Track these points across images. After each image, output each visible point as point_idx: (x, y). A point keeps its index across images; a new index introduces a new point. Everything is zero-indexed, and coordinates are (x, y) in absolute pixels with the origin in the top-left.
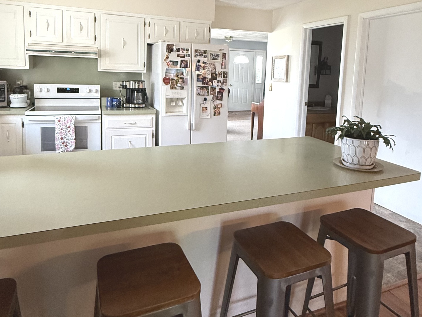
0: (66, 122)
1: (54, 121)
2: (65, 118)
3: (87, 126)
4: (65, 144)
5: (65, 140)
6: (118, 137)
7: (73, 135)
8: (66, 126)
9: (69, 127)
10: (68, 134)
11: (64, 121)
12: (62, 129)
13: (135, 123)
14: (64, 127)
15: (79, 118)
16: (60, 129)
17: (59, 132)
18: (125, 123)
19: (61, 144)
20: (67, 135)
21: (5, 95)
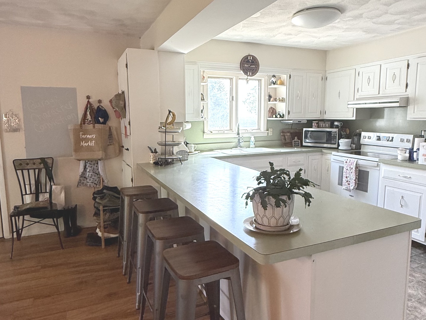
0: (350, 163)
1: (343, 162)
2: (350, 161)
3: (369, 172)
4: (348, 183)
5: (349, 179)
6: (392, 189)
7: (354, 176)
8: (350, 168)
9: (352, 169)
10: (351, 174)
13: (409, 177)
15: (361, 162)
16: (346, 169)
17: (346, 171)
18: (399, 175)
19: (346, 181)
21: (336, 139)
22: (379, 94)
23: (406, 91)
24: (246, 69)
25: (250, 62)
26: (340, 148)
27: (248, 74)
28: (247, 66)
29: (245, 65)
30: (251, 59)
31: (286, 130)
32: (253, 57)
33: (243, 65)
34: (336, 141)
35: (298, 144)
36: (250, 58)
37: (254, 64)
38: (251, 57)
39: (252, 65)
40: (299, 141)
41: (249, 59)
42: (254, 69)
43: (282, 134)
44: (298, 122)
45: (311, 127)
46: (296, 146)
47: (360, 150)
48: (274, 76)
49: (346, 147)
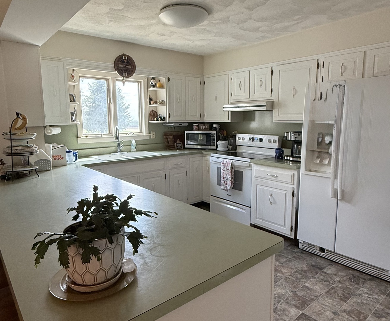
0: (226, 164)
1: (220, 163)
2: (226, 162)
3: (243, 172)
4: (225, 183)
5: (226, 179)
6: (262, 187)
7: (230, 177)
8: (226, 168)
9: (228, 169)
10: (228, 174)
11: (225, 164)
12: (224, 170)
13: (276, 176)
14: (225, 169)
15: (236, 163)
16: (223, 170)
17: (223, 172)
18: (268, 175)
19: (223, 182)
20: (227, 176)
21: (215, 141)
22: (249, 98)
23: (271, 96)
24: (121, 69)
25: (126, 62)
26: (218, 149)
27: (124, 75)
28: (122, 66)
29: (120, 65)
30: (126, 59)
31: (168, 133)
32: (128, 56)
33: (118, 65)
34: (215, 143)
35: (180, 146)
36: (125, 58)
37: (130, 65)
38: (126, 57)
39: (128, 66)
40: (181, 144)
41: (124, 58)
42: (130, 70)
43: (164, 137)
44: (179, 125)
45: (192, 130)
46: (179, 148)
47: (236, 150)
48: (153, 79)
49: (224, 148)
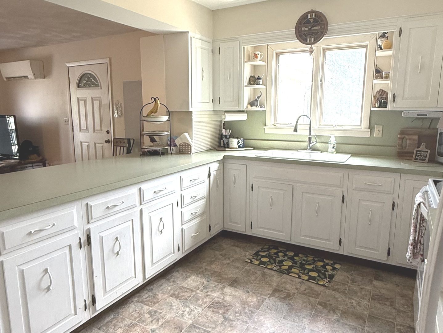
24: (304, 34)
25: (312, 22)
27: (308, 41)
28: (306, 29)
29: (303, 29)
30: (314, 16)
31: (410, 130)
32: (316, 13)
33: (300, 29)
35: (424, 157)
36: (311, 16)
37: (318, 24)
38: (314, 14)
39: (315, 26)
40: (427, 152)
41: (309, 17)
42: (318, 33)
43: (399, 136)
46: (420, 160)
48: (383, 36)
